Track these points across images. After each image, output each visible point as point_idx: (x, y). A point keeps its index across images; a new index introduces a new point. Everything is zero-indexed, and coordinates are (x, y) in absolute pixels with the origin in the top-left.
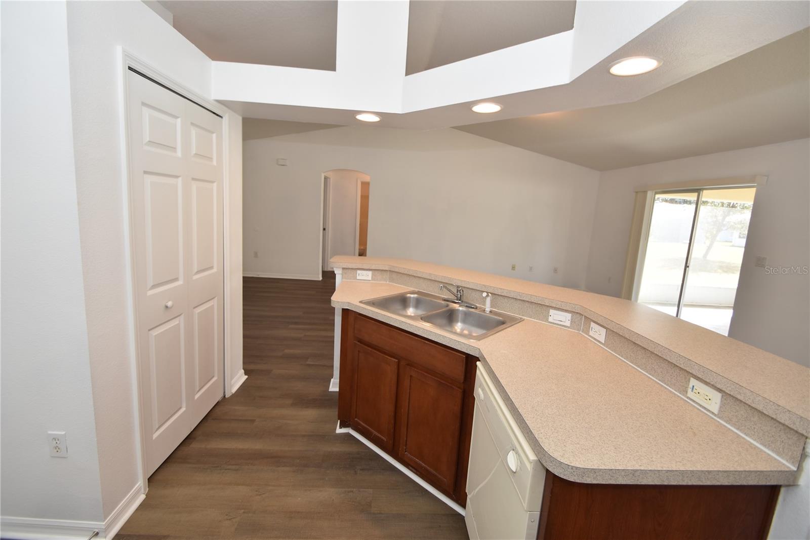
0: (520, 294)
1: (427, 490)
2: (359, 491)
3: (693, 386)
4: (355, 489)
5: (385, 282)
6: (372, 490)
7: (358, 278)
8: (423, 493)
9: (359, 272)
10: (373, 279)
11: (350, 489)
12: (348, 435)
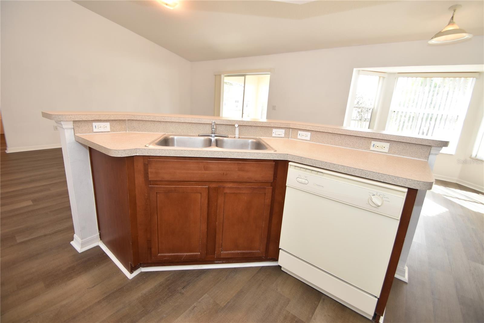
0: (256, 122)
1: (235, 268)
2: (200, 302)
3: (374, 145)
4: (195, 304)
5: (125, 132)
6: (206, 294)
7: (95, 130)
8: (235, 271)
9: (94, 124)
10: (112, 130)
11: (192, 307)
12: (142, 274)
